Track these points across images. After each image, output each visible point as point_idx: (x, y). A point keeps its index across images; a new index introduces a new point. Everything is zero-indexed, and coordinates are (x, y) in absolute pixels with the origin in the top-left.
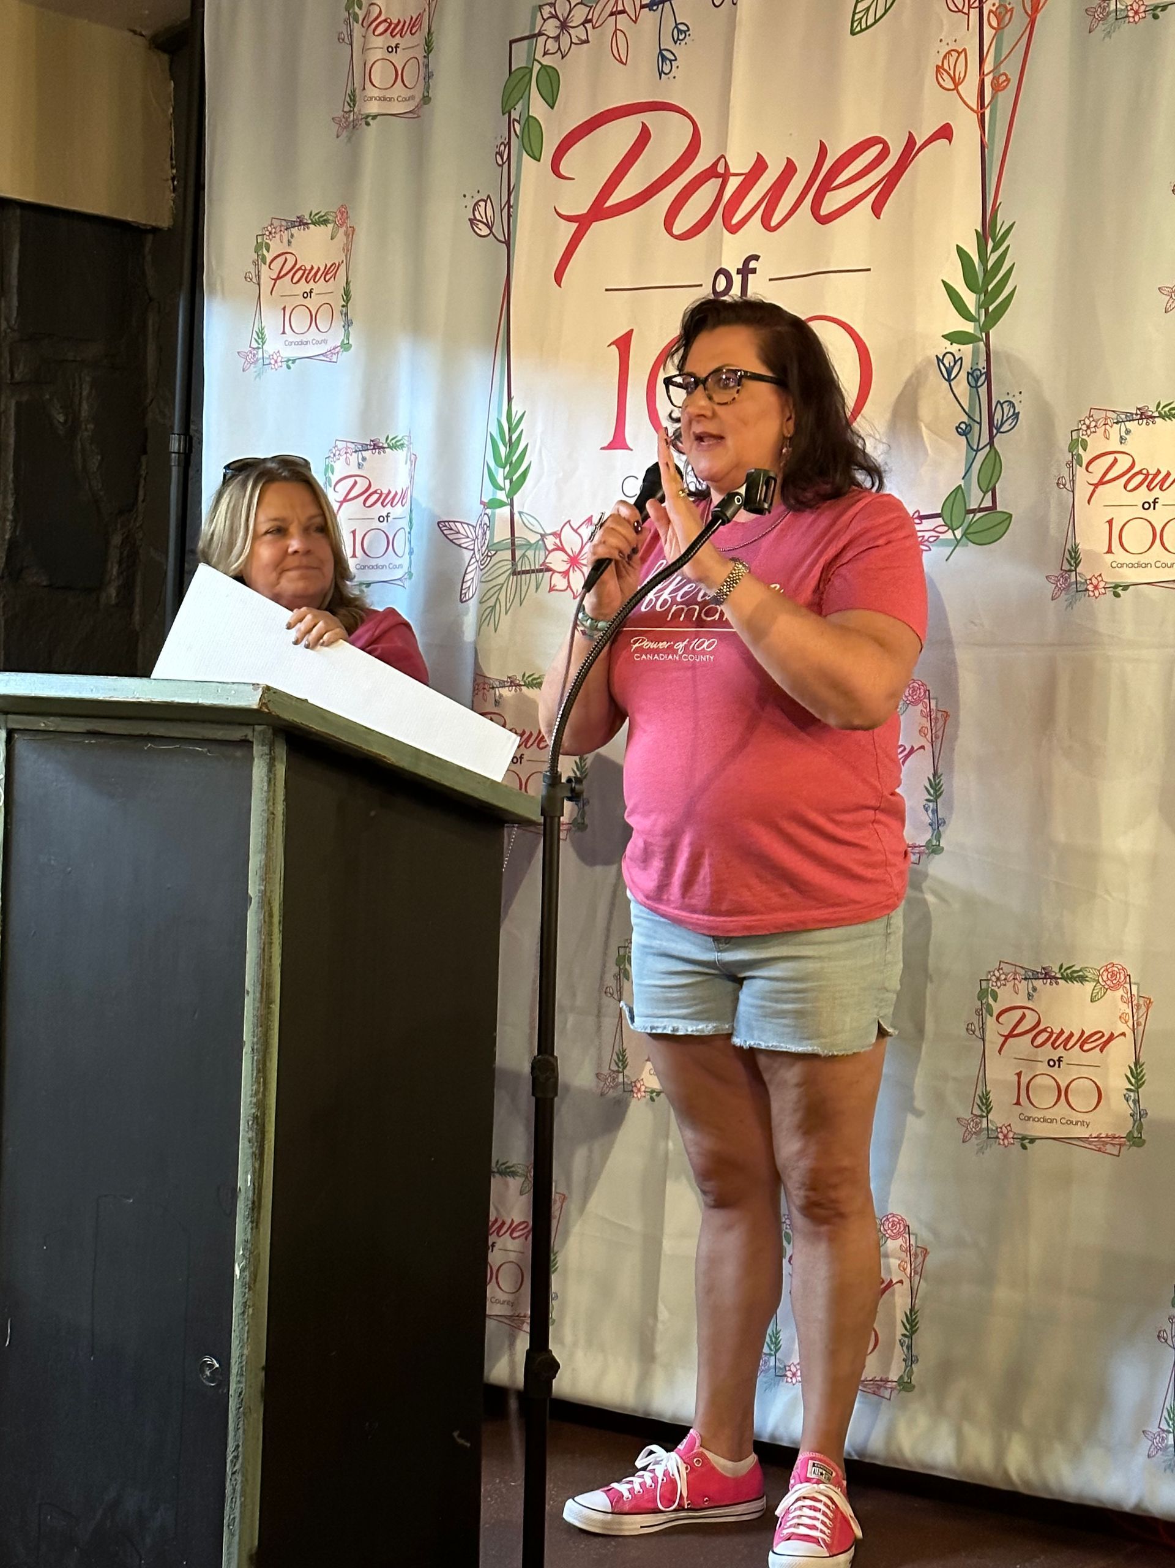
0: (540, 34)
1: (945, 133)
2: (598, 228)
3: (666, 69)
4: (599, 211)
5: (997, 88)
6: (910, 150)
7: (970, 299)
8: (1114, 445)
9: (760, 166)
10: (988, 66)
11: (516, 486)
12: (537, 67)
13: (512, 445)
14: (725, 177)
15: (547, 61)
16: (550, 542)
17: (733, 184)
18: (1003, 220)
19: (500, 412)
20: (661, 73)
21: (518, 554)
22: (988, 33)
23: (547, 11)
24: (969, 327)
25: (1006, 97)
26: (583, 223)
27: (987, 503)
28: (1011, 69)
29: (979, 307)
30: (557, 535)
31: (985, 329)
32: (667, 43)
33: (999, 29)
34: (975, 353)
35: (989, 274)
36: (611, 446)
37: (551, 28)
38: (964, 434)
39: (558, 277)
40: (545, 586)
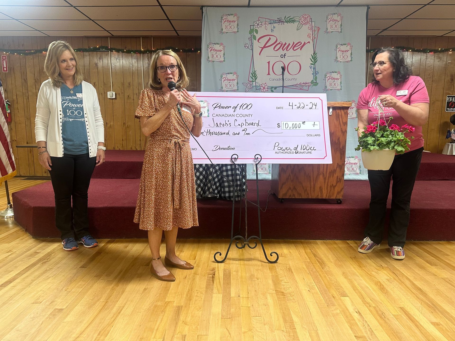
0: (255, 25)
1: (309, 42)
2: (264, 49)
3: (272, 31)
4: (265, 47)
5: (314, 38)
6: (305, 44)
7: (313, 60)
8: (330, 75)
9: (286, 44)
10: (313, 36)
11: (256, 79)
12: (254, 29)
13: (255, 74)
14: (282, 44)
15: (256, 28)
16: (261, 86)
17: (283, 45)
18: (316, 52)
19: (253, 70)
20: (272, 32)
21: (257, 87)
22: (313, 32)
23: (255, 22)
24: (313, 63)
25: (316, 39)
26: (263, 48)
27: (316, 82)
28: (316, 36)
29: (314, 61)
30: (262, 85)
31: (315, 63)
32: (272, 28)
33: (314, 32)
34: (314, 66)
35: (315, 58)
36: (268, 75)
37: (256, 25)
38: (313, 74)
39: (260, 54)
40: (260, 91)
